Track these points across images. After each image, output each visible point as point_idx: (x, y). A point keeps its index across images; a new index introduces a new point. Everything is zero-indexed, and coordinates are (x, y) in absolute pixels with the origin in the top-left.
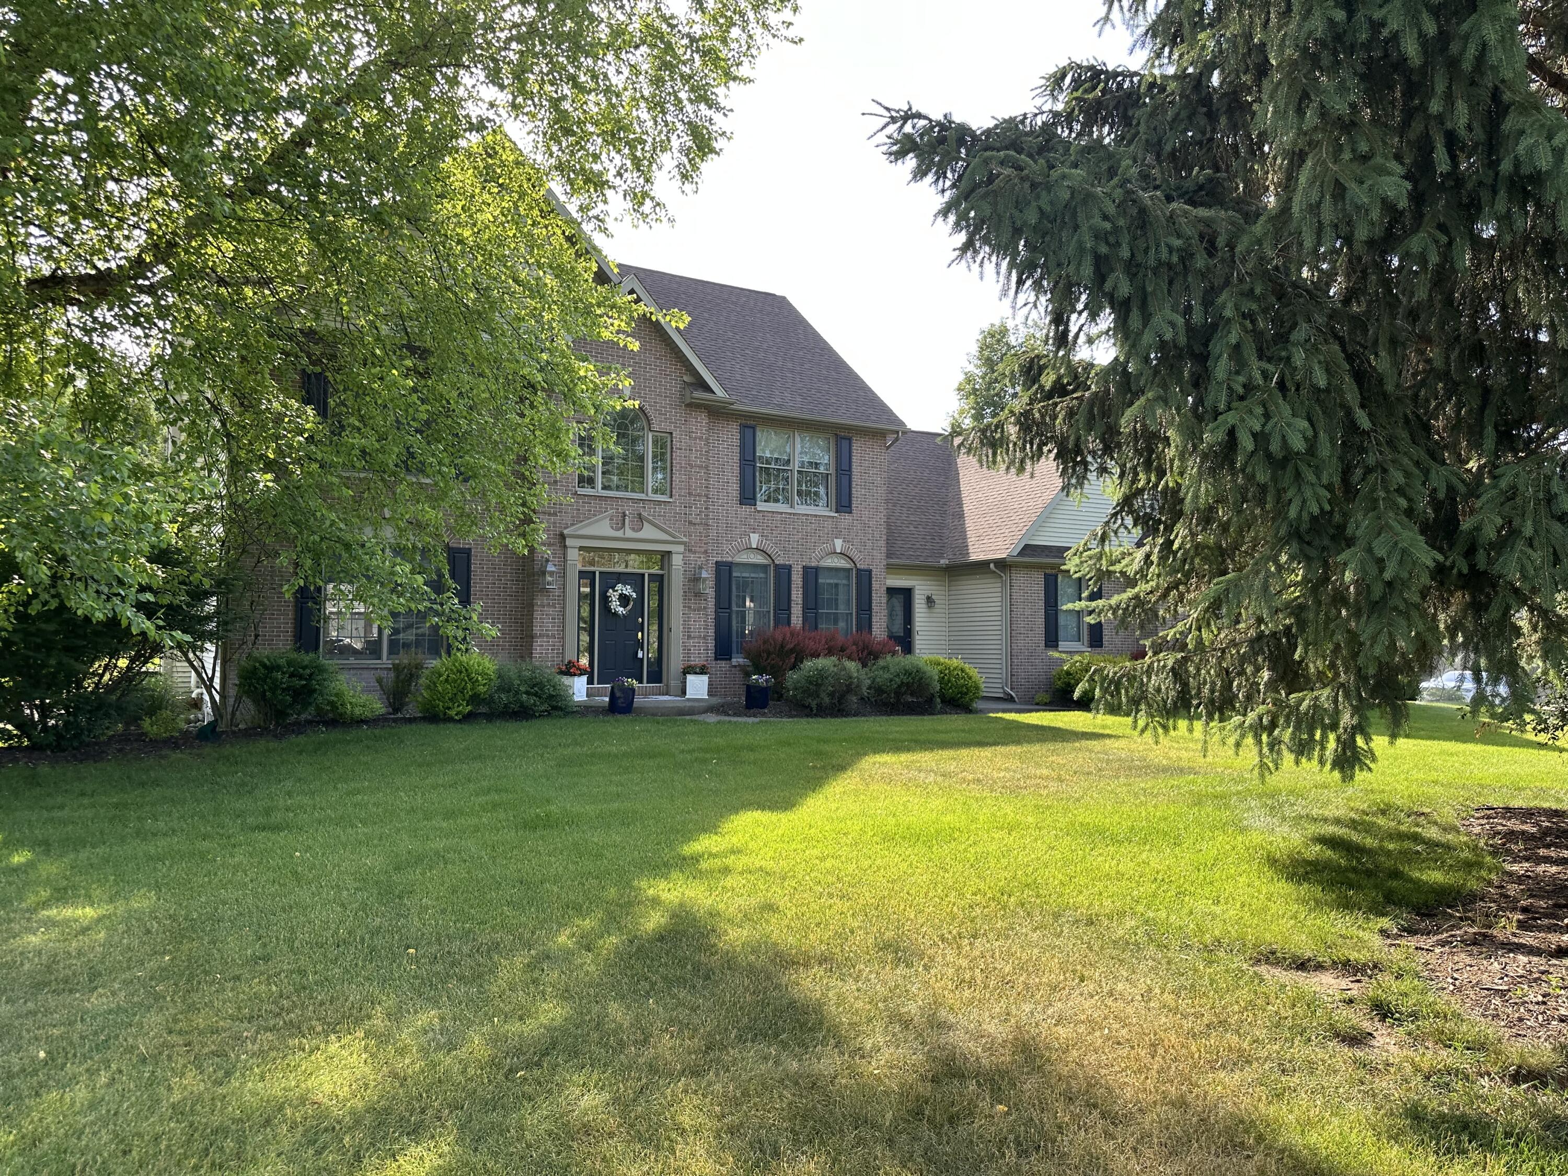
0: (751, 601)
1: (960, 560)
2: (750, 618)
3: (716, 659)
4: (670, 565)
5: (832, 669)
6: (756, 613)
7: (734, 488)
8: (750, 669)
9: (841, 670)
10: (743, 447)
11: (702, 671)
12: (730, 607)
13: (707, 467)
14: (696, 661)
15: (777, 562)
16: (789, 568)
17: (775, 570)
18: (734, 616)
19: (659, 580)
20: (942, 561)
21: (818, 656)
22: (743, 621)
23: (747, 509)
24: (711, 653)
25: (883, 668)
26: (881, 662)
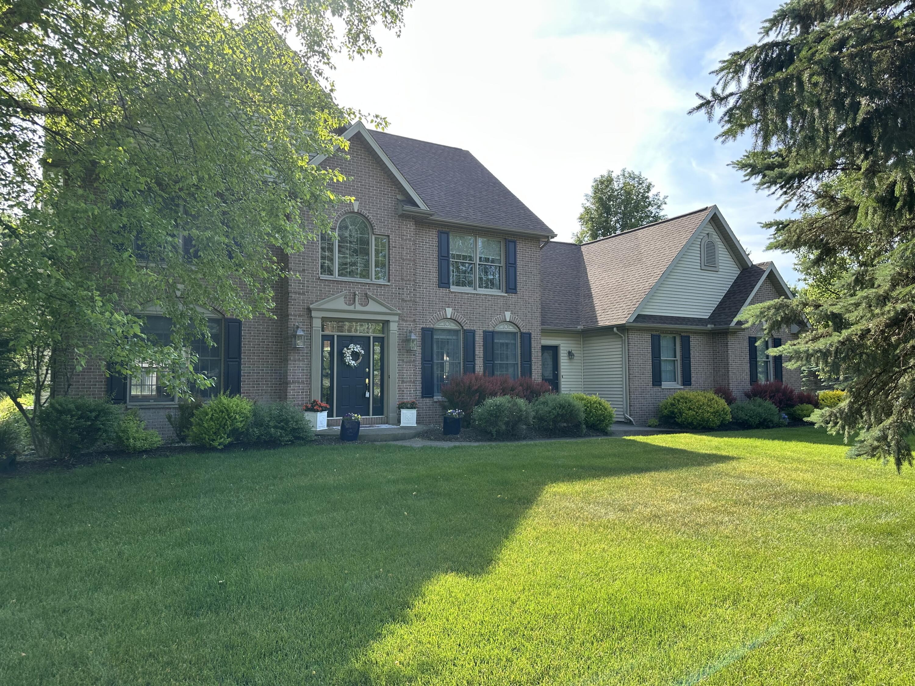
0: (448, 356)
1: (591, 325)
2: (447, 368)
3: (423, 397)
4: (388, 330)
5: (507, 405)
6: (451, 364)
7: (434, 277)
8: (446, 404)
9: (514, 405)
10: (440, 247)
11: (412, 406)
12: (432, 360)
13: (414, 260)
14: (408, 399)
15: (465, 328)
16: (473, 332)
17: (464, 334)
18: (435, 367)
19: (381, 341)
20: (579, 327)
21: (495, 395)
22: (442, 370)
23: (444, 291)
24: (419, 393)
25: (544, 403)
26: (541, 399)
